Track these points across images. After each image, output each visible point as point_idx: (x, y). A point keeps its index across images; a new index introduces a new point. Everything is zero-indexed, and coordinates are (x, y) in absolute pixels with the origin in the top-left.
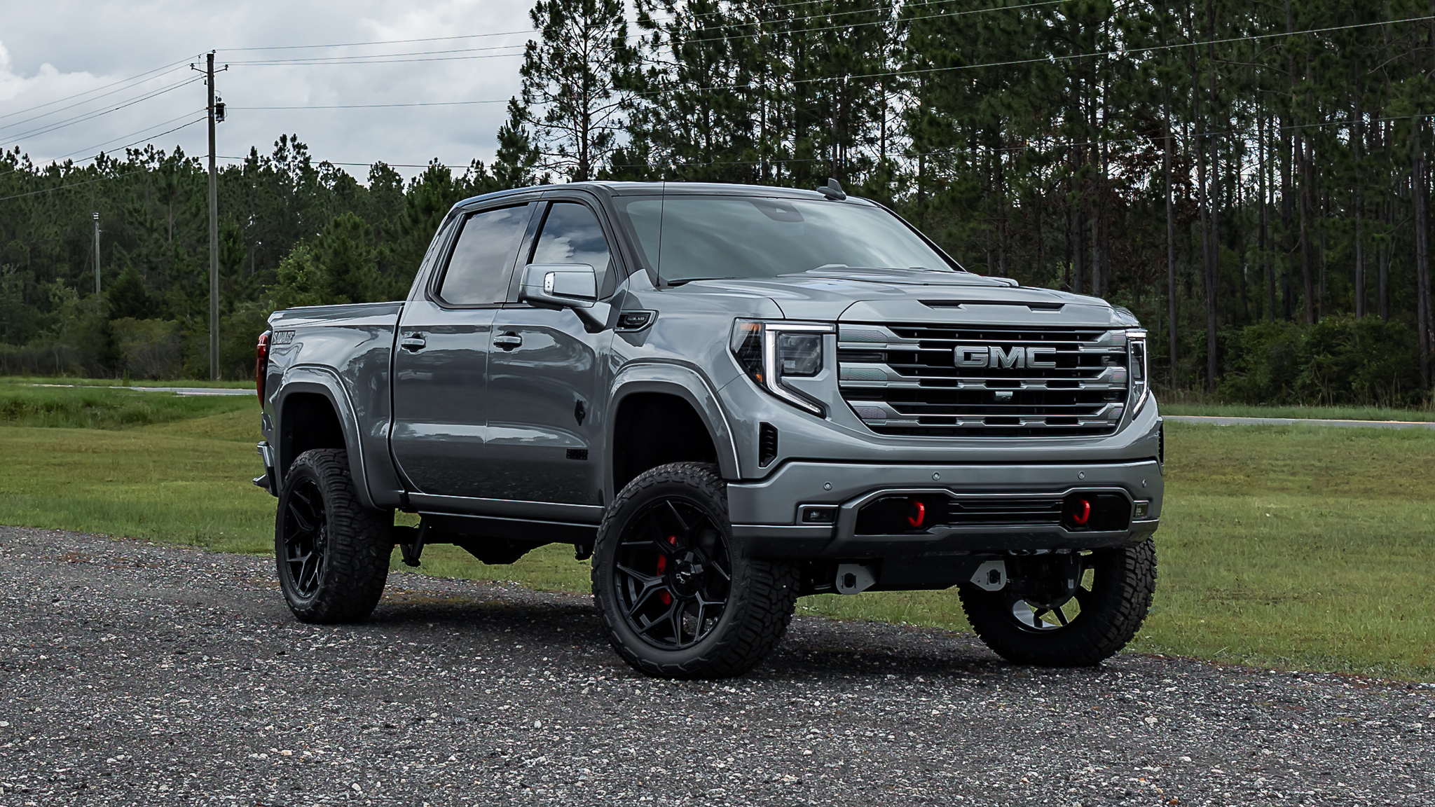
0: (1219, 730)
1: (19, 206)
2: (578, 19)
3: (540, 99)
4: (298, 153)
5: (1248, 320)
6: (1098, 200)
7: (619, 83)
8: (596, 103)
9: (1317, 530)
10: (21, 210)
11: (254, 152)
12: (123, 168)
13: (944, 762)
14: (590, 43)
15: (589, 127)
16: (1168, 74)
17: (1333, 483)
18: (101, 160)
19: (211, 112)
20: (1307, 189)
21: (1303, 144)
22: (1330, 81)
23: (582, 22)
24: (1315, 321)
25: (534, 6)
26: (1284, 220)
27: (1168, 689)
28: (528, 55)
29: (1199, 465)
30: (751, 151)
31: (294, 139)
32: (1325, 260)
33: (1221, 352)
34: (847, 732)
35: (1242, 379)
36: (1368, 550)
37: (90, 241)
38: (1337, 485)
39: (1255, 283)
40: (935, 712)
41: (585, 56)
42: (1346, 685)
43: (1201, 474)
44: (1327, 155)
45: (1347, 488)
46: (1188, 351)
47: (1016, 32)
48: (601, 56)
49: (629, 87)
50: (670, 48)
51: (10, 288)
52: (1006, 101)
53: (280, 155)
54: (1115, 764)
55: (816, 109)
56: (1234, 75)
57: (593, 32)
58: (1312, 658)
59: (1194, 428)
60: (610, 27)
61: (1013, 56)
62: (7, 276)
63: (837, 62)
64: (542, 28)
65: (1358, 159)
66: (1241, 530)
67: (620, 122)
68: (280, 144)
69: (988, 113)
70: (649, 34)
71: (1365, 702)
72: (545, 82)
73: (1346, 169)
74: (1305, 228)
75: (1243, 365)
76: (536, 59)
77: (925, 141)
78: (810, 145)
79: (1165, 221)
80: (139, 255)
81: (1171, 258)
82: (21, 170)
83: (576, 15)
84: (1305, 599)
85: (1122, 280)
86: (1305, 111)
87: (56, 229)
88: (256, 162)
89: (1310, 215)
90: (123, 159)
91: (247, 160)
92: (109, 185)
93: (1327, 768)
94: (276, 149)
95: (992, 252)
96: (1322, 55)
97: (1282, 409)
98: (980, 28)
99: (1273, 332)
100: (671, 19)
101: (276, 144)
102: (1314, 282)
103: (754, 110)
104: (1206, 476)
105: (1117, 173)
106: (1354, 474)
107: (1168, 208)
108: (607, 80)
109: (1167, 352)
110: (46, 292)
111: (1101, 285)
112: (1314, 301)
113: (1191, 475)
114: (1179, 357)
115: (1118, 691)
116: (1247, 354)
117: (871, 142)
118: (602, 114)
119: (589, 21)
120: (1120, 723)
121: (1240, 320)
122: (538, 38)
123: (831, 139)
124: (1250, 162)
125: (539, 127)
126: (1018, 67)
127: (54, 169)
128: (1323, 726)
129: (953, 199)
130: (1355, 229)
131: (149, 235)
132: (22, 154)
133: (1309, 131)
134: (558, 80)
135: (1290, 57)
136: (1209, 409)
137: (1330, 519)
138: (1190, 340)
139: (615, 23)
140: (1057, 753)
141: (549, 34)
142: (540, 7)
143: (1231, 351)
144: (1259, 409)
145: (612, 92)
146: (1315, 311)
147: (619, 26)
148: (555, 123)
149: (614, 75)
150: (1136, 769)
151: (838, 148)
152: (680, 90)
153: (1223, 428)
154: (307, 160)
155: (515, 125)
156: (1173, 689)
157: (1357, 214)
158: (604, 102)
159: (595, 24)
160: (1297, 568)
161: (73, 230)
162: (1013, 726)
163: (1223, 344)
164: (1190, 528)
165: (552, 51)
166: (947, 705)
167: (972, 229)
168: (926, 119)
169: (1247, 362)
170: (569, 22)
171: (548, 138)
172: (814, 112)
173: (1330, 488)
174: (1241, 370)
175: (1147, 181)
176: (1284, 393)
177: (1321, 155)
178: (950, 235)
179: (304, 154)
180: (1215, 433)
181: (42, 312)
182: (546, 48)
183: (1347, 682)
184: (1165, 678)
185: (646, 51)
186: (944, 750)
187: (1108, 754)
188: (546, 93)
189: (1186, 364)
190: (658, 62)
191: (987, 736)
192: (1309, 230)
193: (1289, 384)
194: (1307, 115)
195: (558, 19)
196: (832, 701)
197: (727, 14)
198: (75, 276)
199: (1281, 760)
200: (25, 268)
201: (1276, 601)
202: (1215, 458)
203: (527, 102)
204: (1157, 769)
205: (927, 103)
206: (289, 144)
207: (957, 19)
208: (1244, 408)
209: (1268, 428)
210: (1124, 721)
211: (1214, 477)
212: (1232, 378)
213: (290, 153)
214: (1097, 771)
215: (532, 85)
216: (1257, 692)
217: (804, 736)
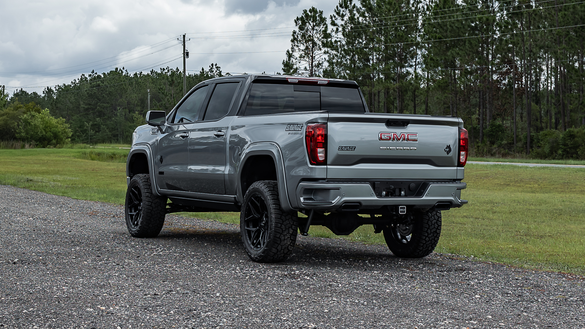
0: (506, 302)
1: (123, 87)
2: (311, 23)
3: (297, 51)
4: (217, 70)
5: (542, 129)
6: (489, 87)
7: (324, 45)
8: (317, 52)
9: (561, 207)
10: (124, 88)
11: (203, 69)
12: (159, 75)
13: (384, 317)
14: (315, 31)
15: (314, 60)
16: (514, 42)
17: (570, 188)
18: (152, 72)
19: (184, 55)
20: (563, 83)
21: (562, 68)
22: (572, 45)
23: (312, 24)
24: (565, 130)
25: (296, 19)
26: (555, 94)
27: (489, 280)
28: (293, 35)
29: (521, 181)
30: (369, 69)
31: (216, 65)
32: (569, 108)
33: (532, 140)
34: (348, 300)
35: (539, 150)
36: (579, 215)
37: (147, 99)
38: (571, 189)
39: (545, 116)
40: (388, 291)
41: (313, 36)
42: (564, 279)
43: (522, 184)
44: (570, 71)
45: (574, 190)
46: (520, 140)
47: (461, 28)
48: (318, 36)
49: (328, 47)
50: (341, 33)
51: (120, 115)
52: (457, 52)
53: (211, 70)
54: (458, 319)
55: (392, 55)
56: (538, 43)
57: (316, 28)
58: (552, 264)
59: (521, 167)
60: (322, 26)
61: (460, 36)
62: (119, 111)
63: (400, 38)
64: (298, 26)
65: (581, 73)
66: (533, 207)
67: (325, 59)
68: (211, 67)
69: (451, 56)
70: (335, 28)
71: (571, 288)
72: (299, 45)
73: (577, 76)
74: (562, 97)
75: (540, 145)
76: (296, 37)
77: (429, 66)
78: (389, 67)
79: (513, 94)
80: (162, 104)
81: (514, 107)
82: (125, 75)
83: (310, 22)
84: (553, 236)
85: (498, 115)
86: (563, 56)
87: (136, 95)
88: (204, 73)
89: (564, 93)
90: (159, 72)
91: (200, 72)
92: (154, 80)
93: (550, 323)
94: (210, 68)
95: (452, 105)
96: (569, 36)
97: (553, 161)
98: (448, 26)
99: (550, 133)
100: (343, 23)
101: (210, 67)
102: (565, 116)
103: (371, 55)
104: (524, 185)
105: (496, 77)
106: (577, 185)
107: (514, 90)
108: (321, 44)
109: (513, 140)
110: (132, 116)
111: (490, 117)
112: (565, 123)
113: (519, 185)
114: (517, 142)
115: (468, 280)
116: (541, 141)
117: (411, 66)
118: (318, 56)
119: (314, 24)
120: (465, 298)
121: (538, 129)
122: (297, 29)
123: (396, 65)
124: (544, 74)
125: (296, 60)
126: (462, 40)
127: (136, 74)
128: (551, 300)
129: (439, 86)
130: (580, 98)
131: (166, 97)
132: (125, 69)
133: (564, 63)
134: (303, 44)
135: (558, 36)
136: (527, 161)
137: (566, 203)
138: (522, 136)
139: (323, 25)
140: (434, 313)
141: (301, 28)
142: (298, 19)
143: (535, 140)
144: (544, 161)
145: (322, 48)
146: (565, 126)
147: (325, 26)
148: (302, 59)
149: (323, 42)
150: (467, 322)
151: (399, 68)
152: (346, 48)
153: (531, 168)
154: (220, 72)
155: (289, 60)
156: (491, 280)
157: (581, 92)
158: (319, 52)
159: (316, 25)
160: (552, 223)
161: (141, 95)
162: (418, 299)
163: (533, 137)
164: (513, 206)
165: (301, 34)
166: (394, 287)
167: (446, 96)
168: (429, 57)
169: (541, 144)
170: (307, 24)
171: (299, 64)
172: (391, 56)
173: (569, 190)
174: (539, 147)
175: (507, 80)
176: (554, 154)
177: (568, 71)
178: (438, 98)
179: (219, 70)
180: (528, 169)
181: (131, 123)
182: (299, 33)
183: (565, 277)
184: (489, 274)
185: (333, 34)
186: (386, 310)
187: (456, 314)
188: (299, 49)
189: (520, 144)
190: (338, 38)
191: (406, 303)
192: (564, 98)
193: (556, 152)
194: (563, 57)
195: (304, 23)
196: (347, 284)
197: (361, 21)
198: (142, 111)
199: (531, 318)
200: (126, 108)
201: (542, 237)
202: (527, 179)
203: (293, 51)
204: (475, 322)
205: (430, 52)
206: (214, 67)
207: (440, 23)
208: (539, 161)
209: (547, 168)
210: (467, 296)
211: (526, 185)
212: (536, 150)
213: (215, 70)
214: (450, 323)
215: (294, 46)
216: (526, 282)
217: (329, 302)
